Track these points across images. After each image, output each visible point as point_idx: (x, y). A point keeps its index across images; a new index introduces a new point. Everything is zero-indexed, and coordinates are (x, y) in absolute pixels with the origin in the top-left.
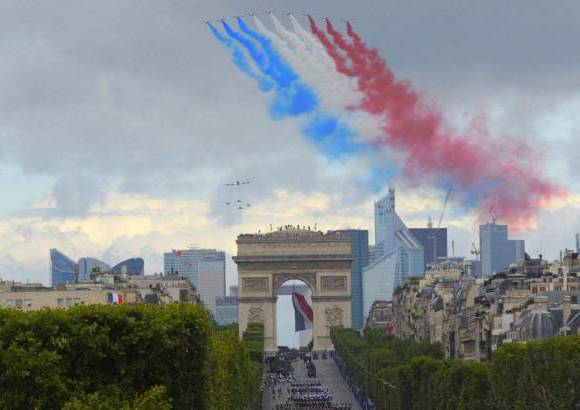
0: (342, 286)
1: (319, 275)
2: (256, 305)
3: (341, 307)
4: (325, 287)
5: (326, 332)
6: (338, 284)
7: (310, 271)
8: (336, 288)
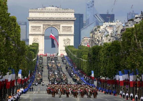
0: (70, 31)
1: (61, 25)
2: (36, 37)
3: (70, 39)
4: (63, 30)
5: (64, 48)
6: (69, 29)
7: (58, 24)
8: (68, 31)
